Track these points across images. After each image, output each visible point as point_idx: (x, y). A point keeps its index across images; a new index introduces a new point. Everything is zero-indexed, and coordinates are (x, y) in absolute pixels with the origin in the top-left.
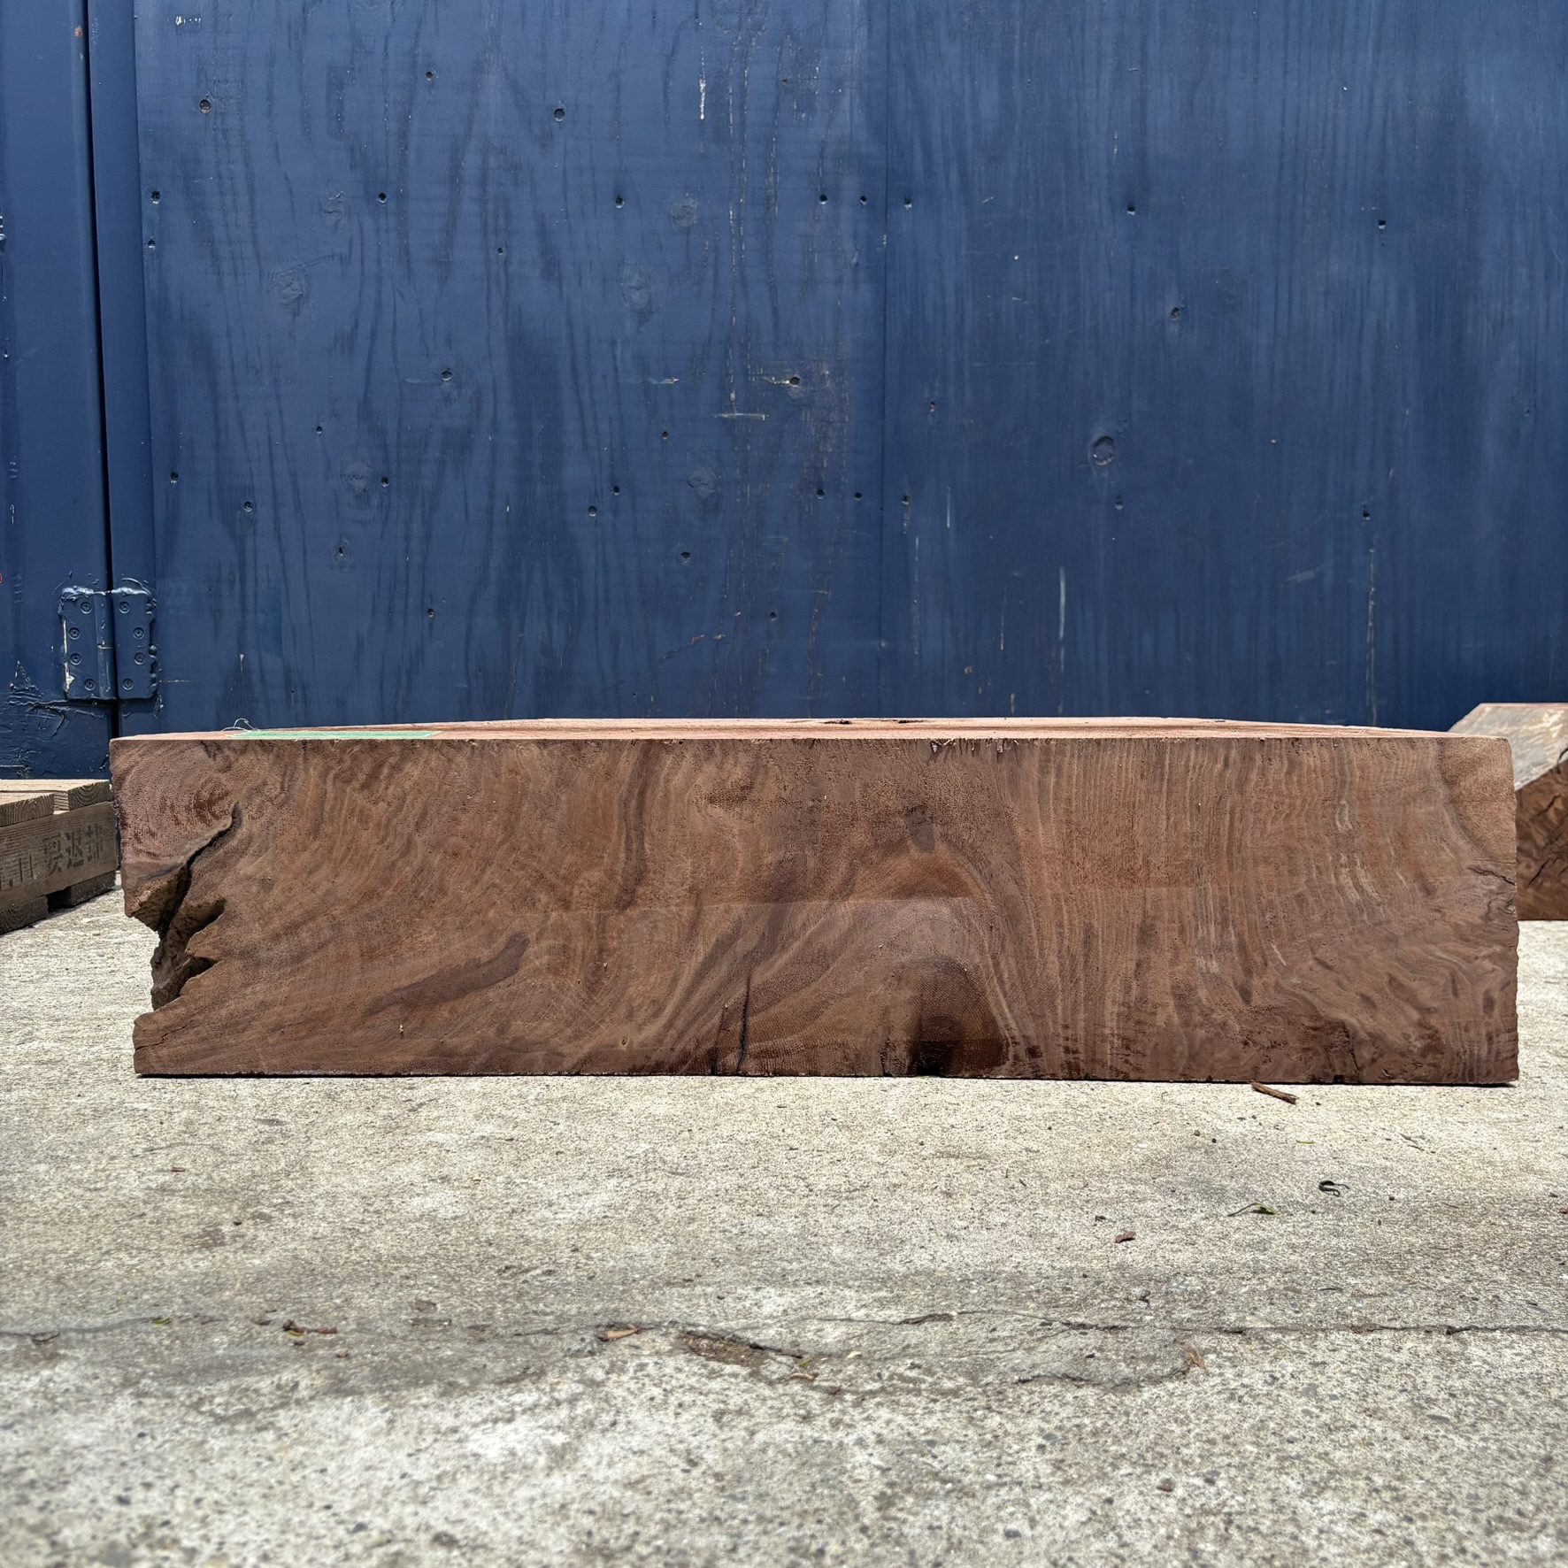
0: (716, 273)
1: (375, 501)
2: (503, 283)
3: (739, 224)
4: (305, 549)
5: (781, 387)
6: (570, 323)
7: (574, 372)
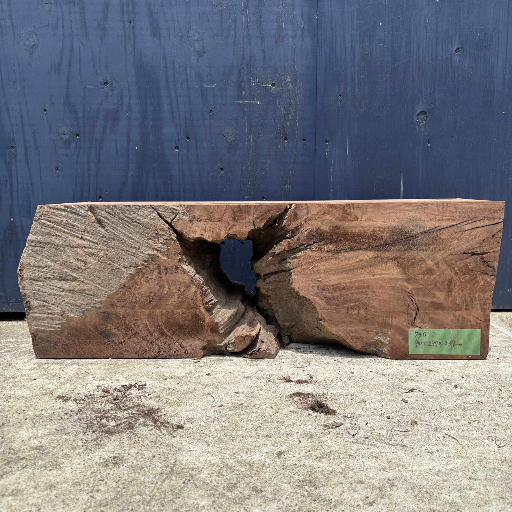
0: (235, 33)
1: (73, 145)
2: (132, 38)
3: (246, 8)
4: (40, 168)
5: (267, 88)
6: (165, 58)
7: (167, 81)
